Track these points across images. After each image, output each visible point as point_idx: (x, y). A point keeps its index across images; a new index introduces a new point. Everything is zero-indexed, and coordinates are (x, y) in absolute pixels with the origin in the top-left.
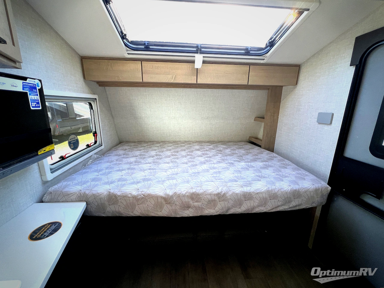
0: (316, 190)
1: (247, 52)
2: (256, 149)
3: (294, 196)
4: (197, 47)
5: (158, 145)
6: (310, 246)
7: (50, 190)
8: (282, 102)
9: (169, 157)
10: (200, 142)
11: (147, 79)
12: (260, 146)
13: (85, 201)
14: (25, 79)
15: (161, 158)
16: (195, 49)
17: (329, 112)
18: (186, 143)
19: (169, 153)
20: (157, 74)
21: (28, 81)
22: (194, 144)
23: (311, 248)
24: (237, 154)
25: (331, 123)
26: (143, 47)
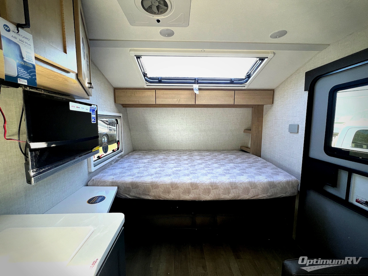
0: (288, 183)
1: (232, 82)
2: (245, 155)
3: (270, 186)
4: (195, 79)
5: (165, 152)
6: (294, 236)
7: (93, 178)
8: (265, 117)
9: (174, 160)
10: (199, 151)
11: (159, 102)
12: (250, 153)
13: (116, 186)
14: (90, 105)
15: (168, 161)
16: (194, 81)
17: (296, 124)
18: (187, 151)
19: (173, 157)
20: (166, 98)
21: (93, 106)
22: (194, 152)
23: (294, 239)
24: (229, 158)
25: (298, 132)
26: (157, 81)
